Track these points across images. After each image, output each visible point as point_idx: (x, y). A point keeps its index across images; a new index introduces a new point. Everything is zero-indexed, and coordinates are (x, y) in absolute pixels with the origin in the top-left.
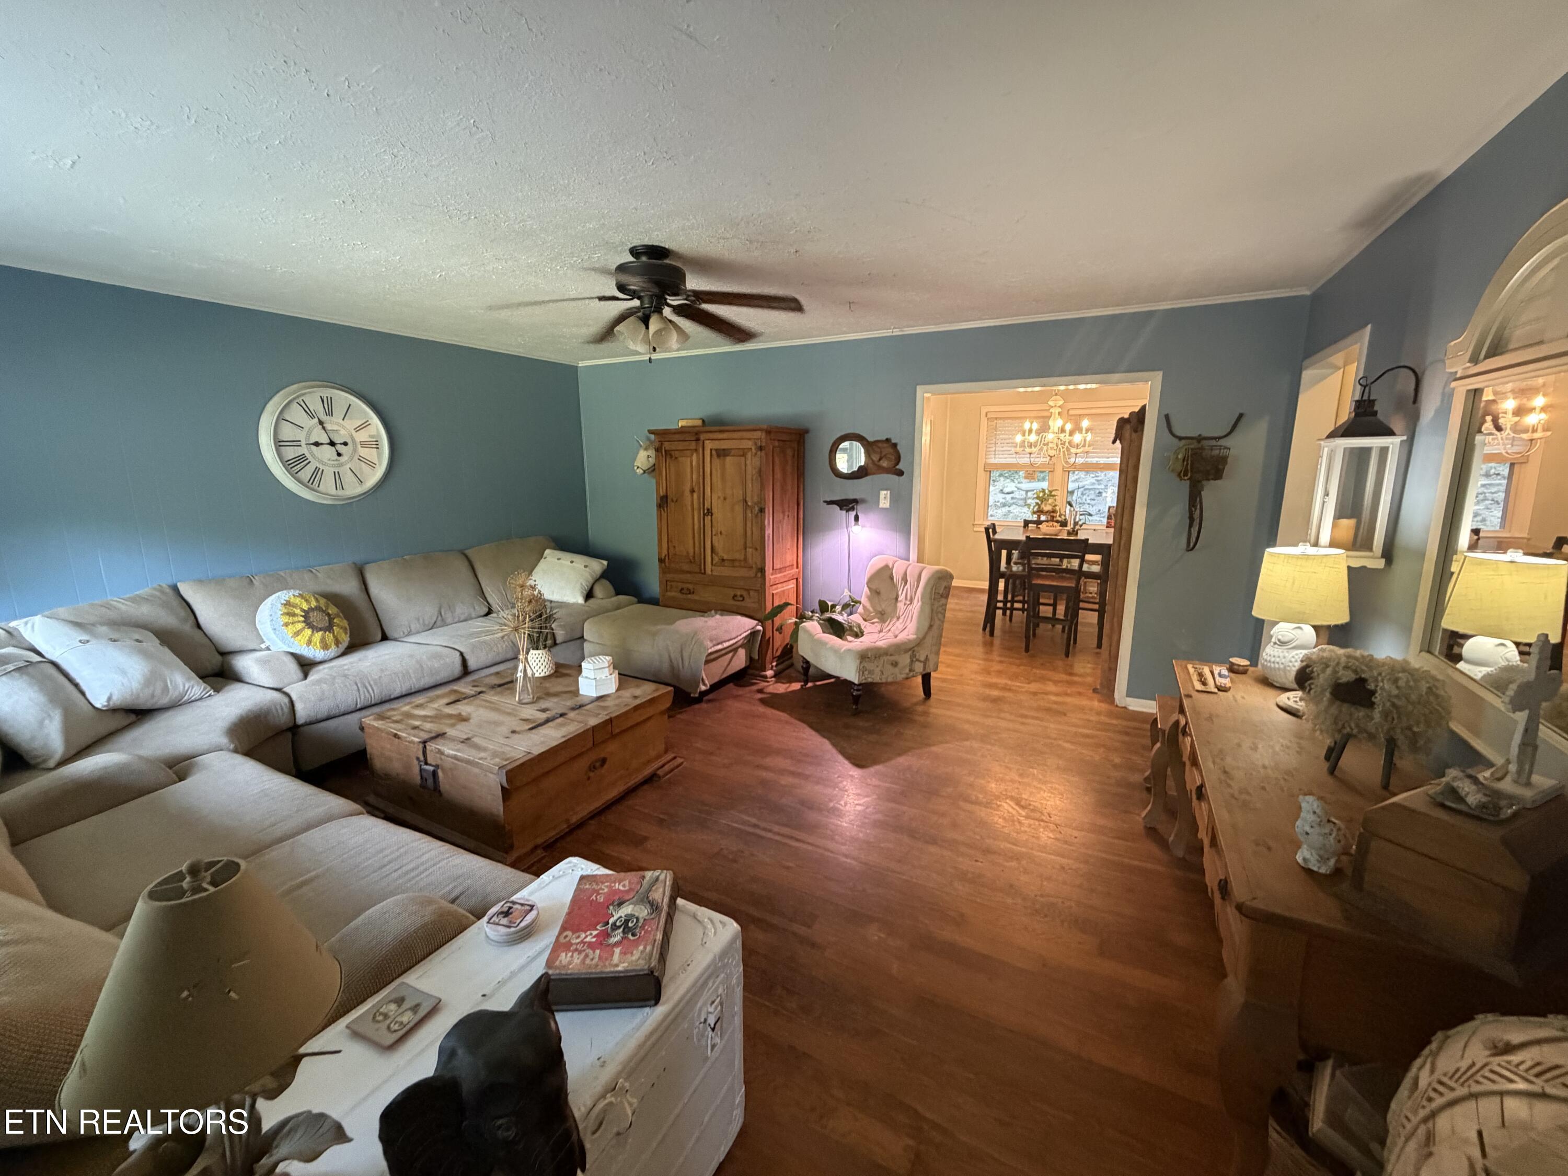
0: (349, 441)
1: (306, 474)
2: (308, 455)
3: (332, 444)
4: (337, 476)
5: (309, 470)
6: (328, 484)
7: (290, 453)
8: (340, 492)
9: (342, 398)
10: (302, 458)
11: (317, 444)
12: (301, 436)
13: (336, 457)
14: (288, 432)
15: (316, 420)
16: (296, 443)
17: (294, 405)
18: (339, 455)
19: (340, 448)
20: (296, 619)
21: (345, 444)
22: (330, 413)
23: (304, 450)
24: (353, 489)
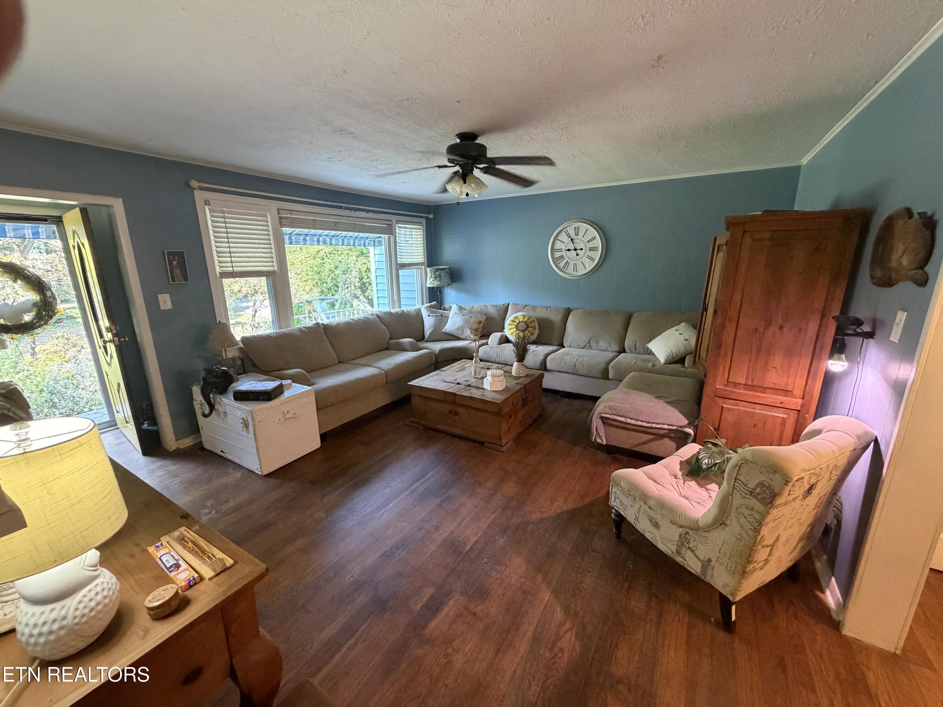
0: (584, 248)
1: (562, 265)
2: (564, 256)
3: (575, 250)
4: (575, 265)
5: (564, 262)
6: (570, 269)
7: (557, 255)
8: (575, 273)
9: (584, 226)
10: (562, 257)
11: (569, 250)
12: (563, 247)
13: (576, 256)
14: (558, 245)
15: (570, 239)
16: (560, 250)
17: (563, 232)
18: (577, 255)
19: (579, 252)
20: (514, 324)
21: (581, 249)
22: (577, 234)
23: (563, 253)
24: (582, 271)
